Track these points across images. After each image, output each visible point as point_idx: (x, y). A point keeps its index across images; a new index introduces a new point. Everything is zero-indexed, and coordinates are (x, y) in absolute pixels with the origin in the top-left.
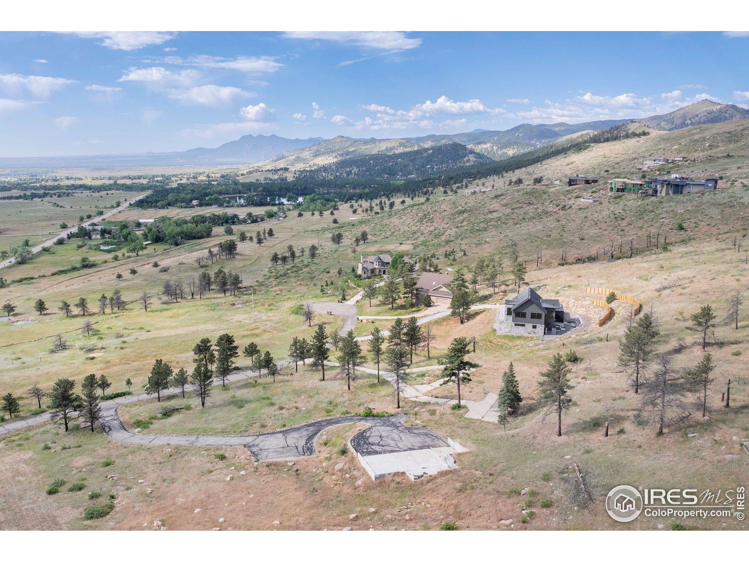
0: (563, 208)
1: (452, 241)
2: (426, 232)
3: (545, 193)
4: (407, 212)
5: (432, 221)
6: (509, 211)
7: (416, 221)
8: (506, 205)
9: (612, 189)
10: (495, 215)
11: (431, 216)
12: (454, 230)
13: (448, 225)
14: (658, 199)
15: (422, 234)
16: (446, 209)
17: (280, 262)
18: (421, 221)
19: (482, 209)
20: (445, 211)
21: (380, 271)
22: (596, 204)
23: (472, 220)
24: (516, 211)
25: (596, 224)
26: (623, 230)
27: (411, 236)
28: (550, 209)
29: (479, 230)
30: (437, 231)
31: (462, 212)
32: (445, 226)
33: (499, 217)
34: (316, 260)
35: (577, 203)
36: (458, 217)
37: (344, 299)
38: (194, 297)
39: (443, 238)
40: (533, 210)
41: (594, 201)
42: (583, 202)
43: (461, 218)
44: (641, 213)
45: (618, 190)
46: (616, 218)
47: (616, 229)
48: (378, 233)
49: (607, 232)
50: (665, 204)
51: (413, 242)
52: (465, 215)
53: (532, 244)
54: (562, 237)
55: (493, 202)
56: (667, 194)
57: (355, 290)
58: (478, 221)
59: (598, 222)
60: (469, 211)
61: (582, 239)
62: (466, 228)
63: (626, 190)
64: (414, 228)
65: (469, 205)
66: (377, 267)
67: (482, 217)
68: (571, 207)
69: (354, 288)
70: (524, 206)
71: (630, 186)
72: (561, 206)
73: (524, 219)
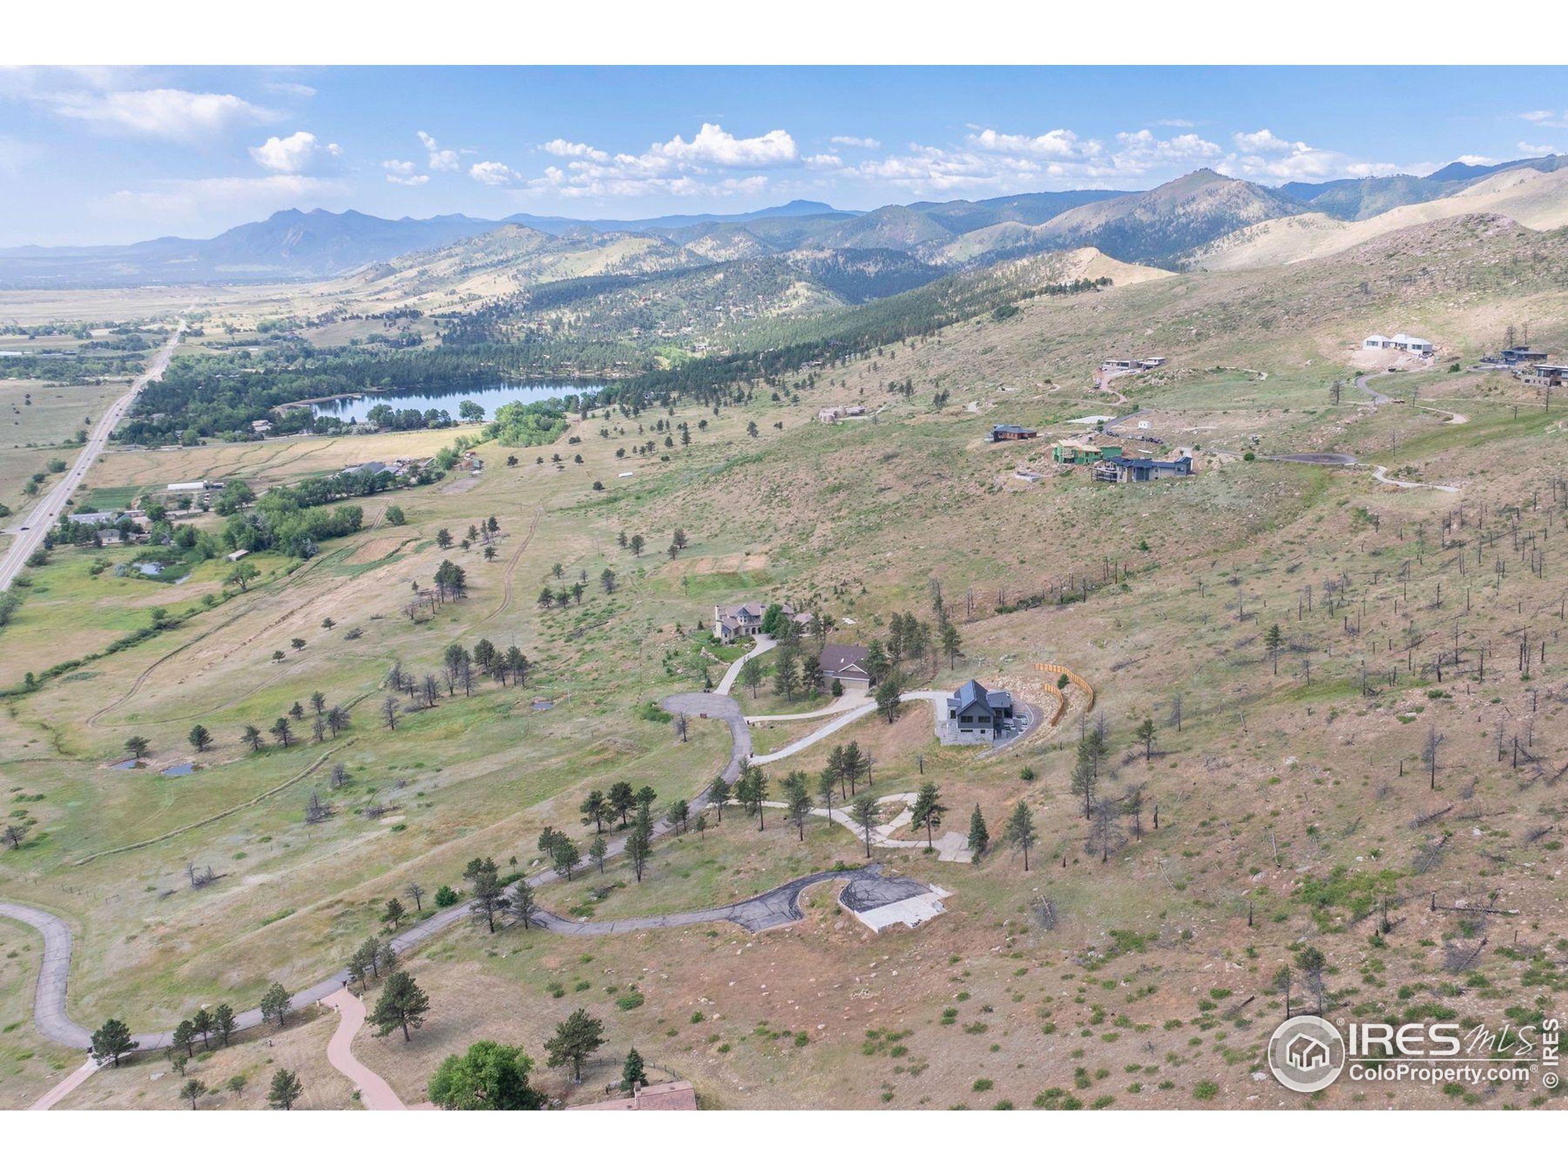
0: (991, 490)
1: (831, 550)
2: (781, 525)
3: (960, 454)
4: (737, 478)
5: (786, 502)
6: (908, 490)
7: (758, 501)
8: (904, 478)
9: (1057, 457)
10: (889, 498)
11: (785, 493)
12: (829, 525)
13: (816, 514)
14: (1117, 489)
15: (776, 530)
16: (808, 480)
17: (554, 602)
18: (768, 500)
19: (867, 484)
20: (807, 484)
21: (747, 631)
22: (1037, 484)
23: (855, 505)
24: (921, 490)
25: (1039, 531)
26: (1074, 546)
27: (758, 533)
28: (972, 491)
29: (869, 528)
30: (799, 525)
31: (836, 489)
32: (813, 516)
33: (897, 503)
34: (620, 599)
35: (1010, 482)
36: (832, 499)
37: (710, 685)
38: (455, 691)
39: (815, 542)
40: (946, 491)
41: (1034, 481)
42: (1018, 481)
43: (836, 501)
44: (1097, 514)
45: (1066, 460)
46: (1064, 523)
47: (1065, 543)
48: (696, 524)
49: (1054, 548)
50: (1127, 501)
51: (767, 547)
52: (842, 495)
53: (955, 569)
54: (995, 556)
55: (884, 470)
56: (1129, 480)
57: (719, 666)
58: (865, 508)
59: (1041, 528)
60: (848, 487)
61: (1022, 562)
62: (847, 522)
63: (1077, 461)
64: (759, 517)
65: (845, 474)
66: (742, 624)
67: (869, 500)
68: (1001, 489)
69: (716, 663)
70: (933, 480)
71: (1083, 455)
72: (987, 486)
73: (935, 508)
